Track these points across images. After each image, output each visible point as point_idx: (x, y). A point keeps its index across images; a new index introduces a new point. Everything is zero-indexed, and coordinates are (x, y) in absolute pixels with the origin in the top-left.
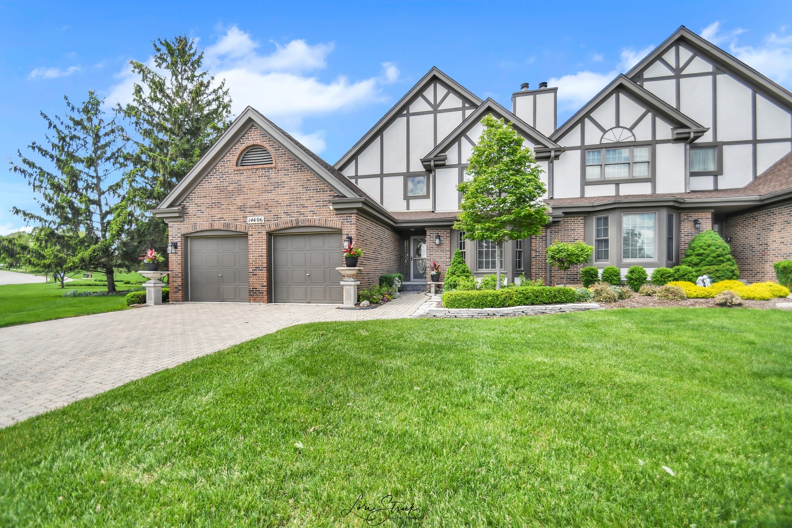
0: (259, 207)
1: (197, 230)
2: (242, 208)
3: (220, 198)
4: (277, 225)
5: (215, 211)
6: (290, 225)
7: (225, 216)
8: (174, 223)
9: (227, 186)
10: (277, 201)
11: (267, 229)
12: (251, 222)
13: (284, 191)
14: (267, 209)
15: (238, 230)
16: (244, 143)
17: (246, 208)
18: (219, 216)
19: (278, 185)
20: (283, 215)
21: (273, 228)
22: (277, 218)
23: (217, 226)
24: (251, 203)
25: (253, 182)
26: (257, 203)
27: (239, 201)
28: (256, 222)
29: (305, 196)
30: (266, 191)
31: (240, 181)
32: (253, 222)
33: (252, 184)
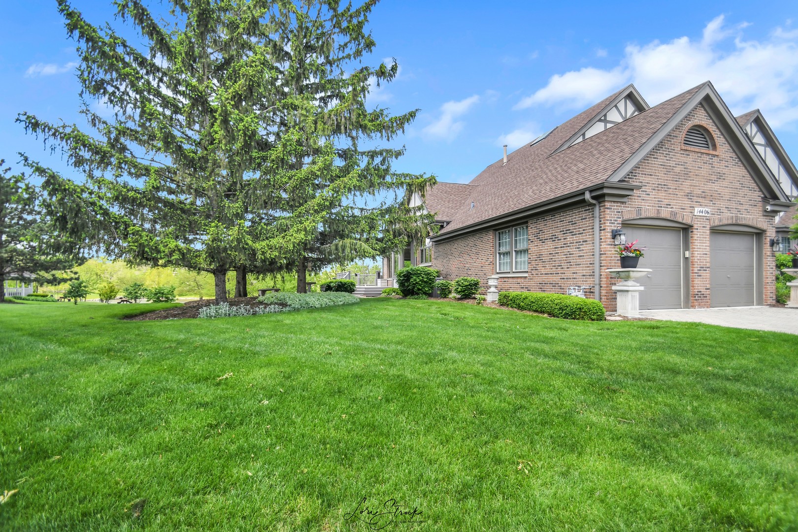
0: (705, 198)
1: (642, 217)
2: (689, 196)
3: (667, 180)
4: (720, 220)
5: (662, 195)
6: (730, 222)
7: (673, 202)
8: (613, 204)
9: (673, 167)
10: (719, 194)
11: (712, 224)
12: (698, 214)
13: (725, 183)
14: (712, 201)
15: (684, 222)
16: (690, 120)
17: (693, 196)
18: (666, 202)
19: (720, 177)
20: (725, 210)
21: (717, 223)
22: (720, 212)
23: (665, 213)
24: (698, 191)
25: (698, 167)
26: (703, 192)
27: (686, 186)
28: (704, 214)
29: (741, 193)
30: (710, 180)
31: (686, 163)
32: (701, 214)
33: (697, 170)
